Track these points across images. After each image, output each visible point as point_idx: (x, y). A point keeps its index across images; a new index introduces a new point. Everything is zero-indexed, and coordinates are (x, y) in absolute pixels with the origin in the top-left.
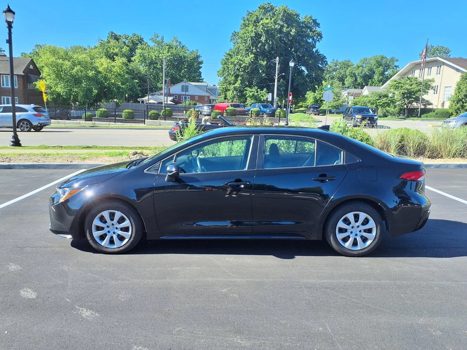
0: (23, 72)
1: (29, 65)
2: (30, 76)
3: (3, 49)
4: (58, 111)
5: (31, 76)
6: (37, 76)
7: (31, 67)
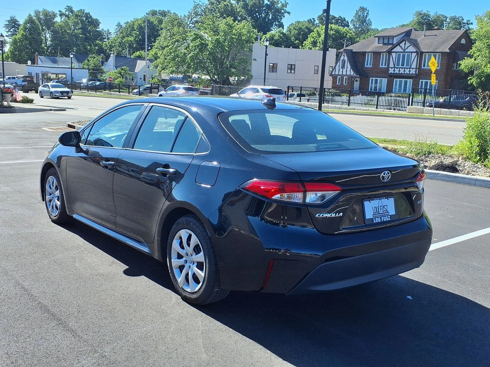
0: (449, 49)
1: (460, 39)
2: (457, 53)
3: (471, 22)
4: (468, 98)
5: (459, 52)
6: (463, 52)
7: (463, 41)
